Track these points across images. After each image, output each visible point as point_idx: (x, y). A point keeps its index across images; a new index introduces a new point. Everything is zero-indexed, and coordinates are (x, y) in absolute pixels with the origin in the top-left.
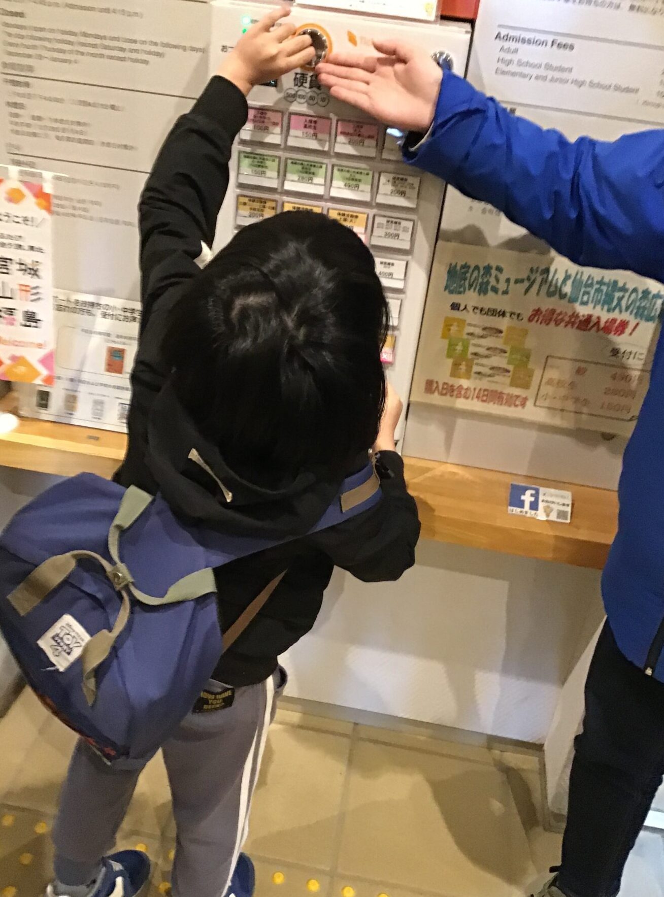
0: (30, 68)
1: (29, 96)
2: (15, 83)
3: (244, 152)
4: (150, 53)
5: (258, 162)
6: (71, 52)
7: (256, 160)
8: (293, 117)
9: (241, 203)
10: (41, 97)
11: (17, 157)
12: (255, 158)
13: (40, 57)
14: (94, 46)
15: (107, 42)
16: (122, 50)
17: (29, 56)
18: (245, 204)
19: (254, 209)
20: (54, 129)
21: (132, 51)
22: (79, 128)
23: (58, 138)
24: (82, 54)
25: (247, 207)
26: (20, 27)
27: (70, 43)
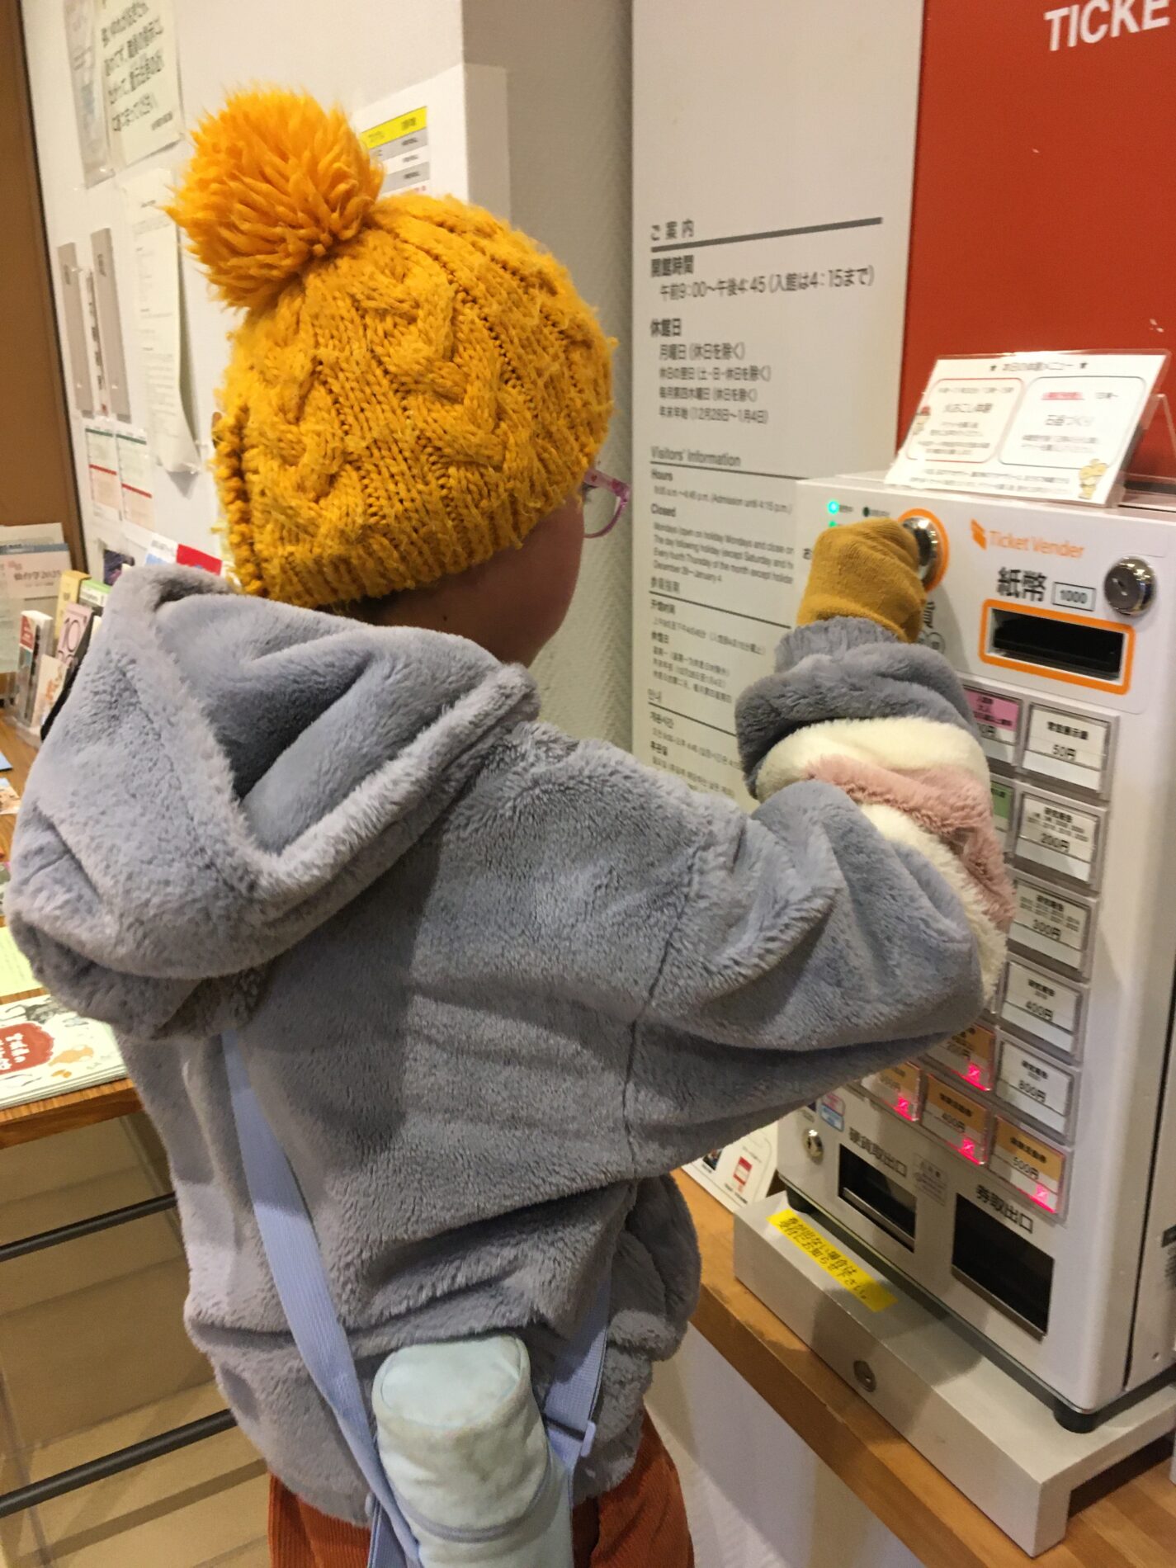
0: (676, 587)
1: (673, 626)
2: (662, 607)
6: (716, 564)
10: (684, 627)
11: (658, 711)
13: (686, 571)
14: (737, 556)
15: (752, 551)
16: (765, 561)
17: (676, 569)
20: (693, 675)
21: (777, 563)
22: (716, 676)
23: (696, 687)
24: (725, 567)
26: (670, 529)
27: (715, 551)
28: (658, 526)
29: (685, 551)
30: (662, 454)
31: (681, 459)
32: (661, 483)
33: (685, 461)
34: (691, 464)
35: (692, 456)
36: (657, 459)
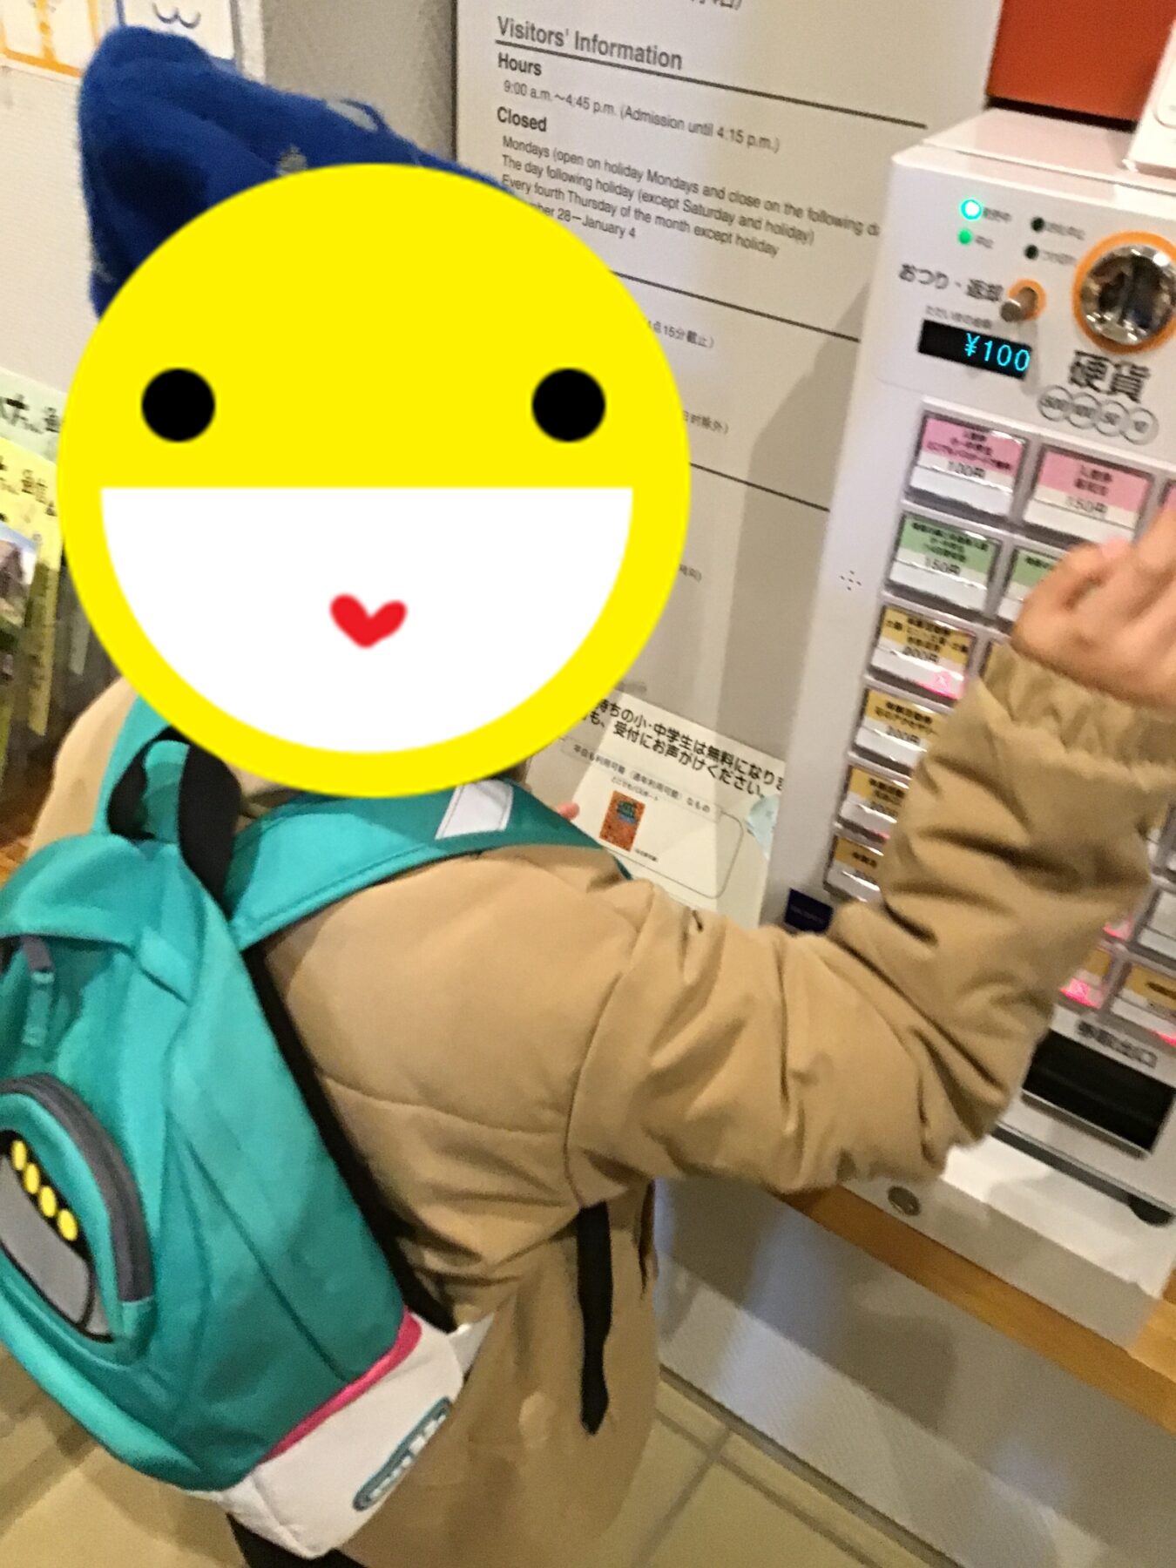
3: (916, 516)
4: (780, 230)
5: (945, 543)
7: (939, 539)
8: (1050, 457)
9: (890, 622)
12: (938, 533)
15: (697, 199)
16: (724, 217)
18: (898, 626)
19: (919, 642)
21: (746, 221)
24: (647, 218)
25: (903, 634)
26: (535, 150)
27: (627, 193)
28: (508, 142)
29: (565, 186)
30: (519, 31)
31: (560, 43)
32: (516, 77)
33: (569, 47)
34: (579, 53)
35: (580, 41)
36: (507, 38)
